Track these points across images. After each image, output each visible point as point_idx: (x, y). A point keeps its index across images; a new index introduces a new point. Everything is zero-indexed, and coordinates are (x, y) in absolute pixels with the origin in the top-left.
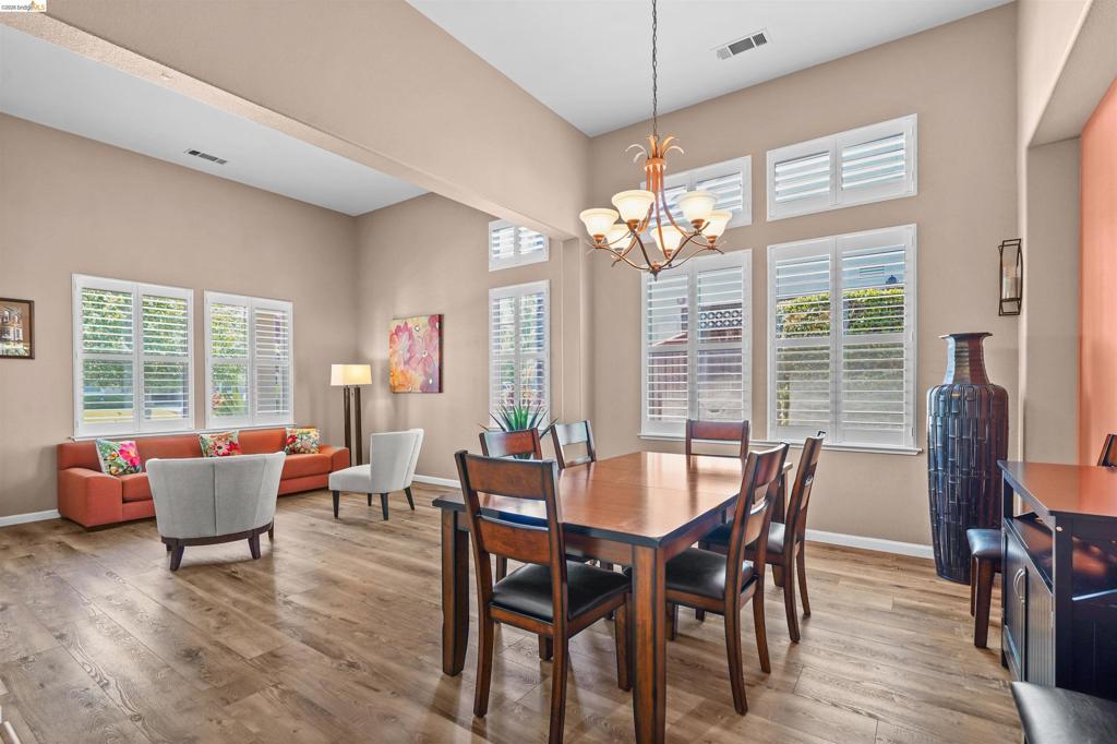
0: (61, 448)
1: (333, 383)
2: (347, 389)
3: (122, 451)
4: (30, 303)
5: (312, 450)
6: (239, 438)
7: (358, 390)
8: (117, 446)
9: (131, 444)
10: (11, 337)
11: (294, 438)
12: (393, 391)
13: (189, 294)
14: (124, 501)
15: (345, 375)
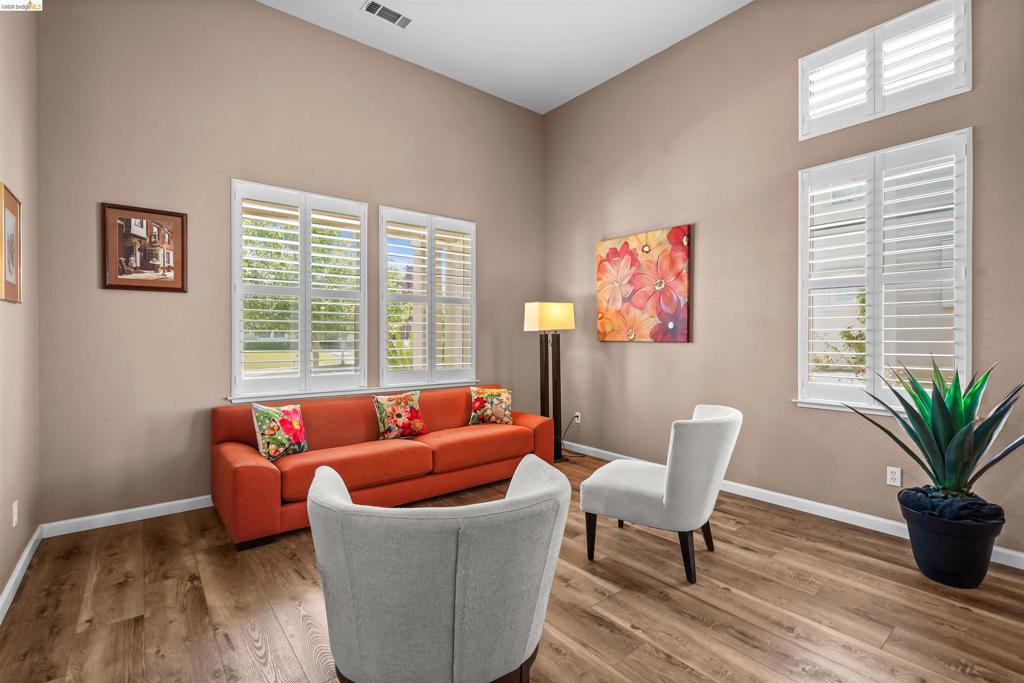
0: (215, 415)
1: (527, 328)
2: (544, 338)
3: (283, 422)
4: (183, 217)
5: (506, 419)
6: (421, 401)
7: (556, 337)
8: (276, 413)
9: (295, 411)
10: (160, 262)
11: (482, 402)
12: (602, 339)
13: (362, 209)
14: (284, 502)
15: (542, 316)
